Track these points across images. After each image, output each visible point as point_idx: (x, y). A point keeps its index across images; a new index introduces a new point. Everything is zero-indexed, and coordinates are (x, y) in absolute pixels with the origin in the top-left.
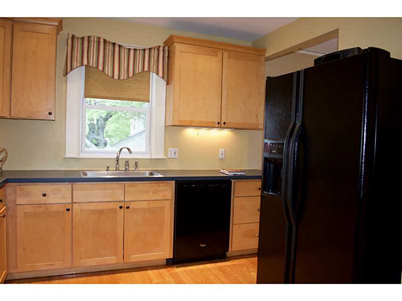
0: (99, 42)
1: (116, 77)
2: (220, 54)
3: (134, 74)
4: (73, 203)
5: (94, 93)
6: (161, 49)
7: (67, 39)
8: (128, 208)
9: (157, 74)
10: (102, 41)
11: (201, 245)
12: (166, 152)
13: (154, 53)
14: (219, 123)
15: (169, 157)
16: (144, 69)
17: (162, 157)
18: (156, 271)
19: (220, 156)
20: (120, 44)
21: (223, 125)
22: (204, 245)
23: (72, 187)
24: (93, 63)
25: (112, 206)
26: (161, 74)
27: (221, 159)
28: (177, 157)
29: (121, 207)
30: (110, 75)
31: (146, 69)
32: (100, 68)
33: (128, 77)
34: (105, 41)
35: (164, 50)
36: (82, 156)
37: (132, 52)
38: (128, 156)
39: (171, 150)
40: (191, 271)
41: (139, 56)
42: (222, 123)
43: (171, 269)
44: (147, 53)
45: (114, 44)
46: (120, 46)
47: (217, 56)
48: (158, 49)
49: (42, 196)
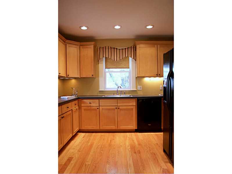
0: (109, 48)
1: (115, 60)
2: (156, 46)
3: (122, 58)
4: (99, 106)
5: (108, 67)
6: (132, 47)
7: (98, 49)
8: (119, 108)
10: (110, 47)
11: (149, 125)
12: (137, 88)
13: (129, 50)
14: (157, 75)
15: (138, 89)
16: (126, 56)
17: (135, 90)
18: (130, 133)
19: (160, 89)
20: (116, 48)
21: (159, 75)
22: (150, 125)
23: (99, 101)
24: (107, 56)
25: (113, 107)
26: (132, 57)
27: (161, 90)
28: (141, 89)
29: (116, 108)
30: (113, 59)
32: (110, 57)
33: (120, 60)
34: (111, 48)
35: (133, 48)
38: (121, 90)
39: (139, 87)
40: (144, 134)
41: (124, 51)
42: (159, 74)
43: (137, 133)
44: (127, 50)
45: (114, 48)
46: (116, 49)
47: (155, 47)
48: (131, 48)
49: (89, 104)
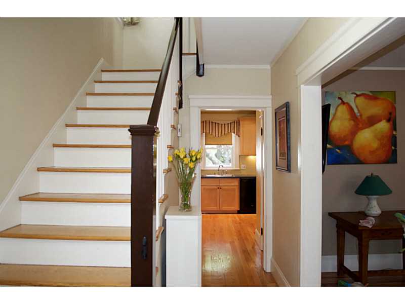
0: (210, 123)
1: (217, 136)
3: (224, 134)
5: (209, 143)
6: (236, 121)
8: (220, 188)
9: (234, 133)
12: (240, 167)
13: (233, 125)
15: (242, 168)
17: (238, 169)
18: (232, 214)
20: (218, 122)
22: (253, 206)
24: (208, 131)
25: (214, 187)
26: (236, 133)
28: (245, 169)
29: (218, 188)
30: (214, 135)
31: (229, 131)
32: (211, 133)
33: (222, 135)
34: (212, 122)
36: (205, 169)
37: (223, 125)
38: (222, 169)
39: (242, 166)
43: (239, 214)
44: (229, 125)
45: (216, 123)
46: (218, 124)
